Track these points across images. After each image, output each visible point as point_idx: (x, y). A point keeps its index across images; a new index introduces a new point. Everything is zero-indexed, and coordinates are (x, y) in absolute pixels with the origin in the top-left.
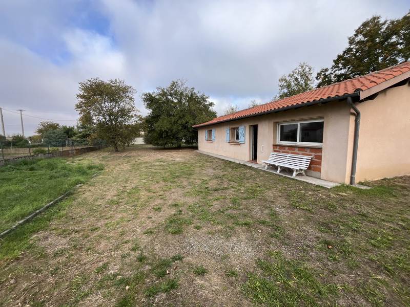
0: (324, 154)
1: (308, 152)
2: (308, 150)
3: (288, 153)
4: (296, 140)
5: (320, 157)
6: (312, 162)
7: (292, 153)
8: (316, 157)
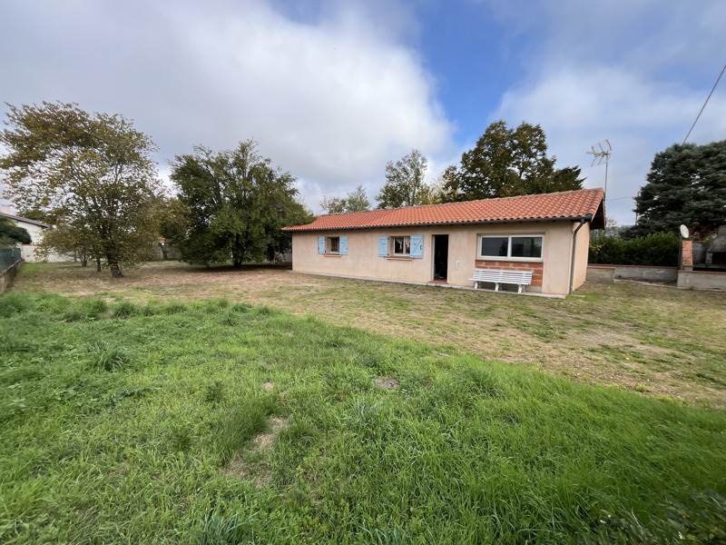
0: (545, 269)
1: (527, 266)
2: (527, 265)
3: (499, 268)
4: (506, 255)
5: (541, 272)
6: (533, 277)
7: (505, 269)
8: (536, 272)
